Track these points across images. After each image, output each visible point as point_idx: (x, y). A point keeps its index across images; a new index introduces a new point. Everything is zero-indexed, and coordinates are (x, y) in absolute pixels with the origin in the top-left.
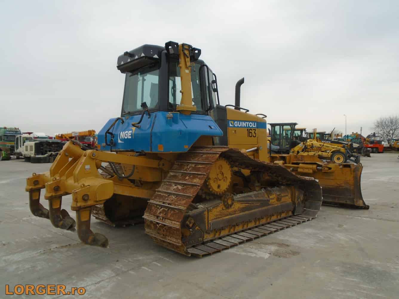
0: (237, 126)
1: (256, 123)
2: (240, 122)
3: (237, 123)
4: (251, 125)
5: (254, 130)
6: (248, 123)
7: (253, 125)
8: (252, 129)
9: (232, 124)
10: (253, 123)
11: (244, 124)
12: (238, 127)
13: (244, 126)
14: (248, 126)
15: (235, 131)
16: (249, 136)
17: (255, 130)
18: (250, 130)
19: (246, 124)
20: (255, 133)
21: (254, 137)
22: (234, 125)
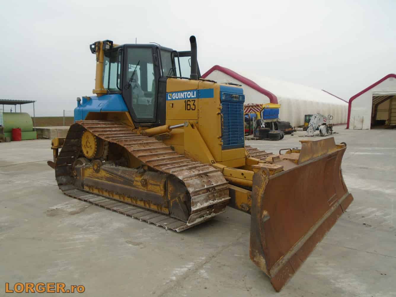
0: (174, 98)
1: (195, 92)
2: (178, 94)
3: (175, 95)
4: (189, 95)
5: (192, 101)
6: (187, 93)
7: (192, 95)
8: (191, 100)
9: (170, 97)
10: (192, 92)
11: (182, 95)
12: (176, 99)
13: (181, 97)
14: (185, 97)
15: (173, 104)
16: (186, 109)
17: (195, 101)
18: (188, 102)
19: (184, 94)
20: (194, 105)
21: (192, 110)
22: (172, 98)
